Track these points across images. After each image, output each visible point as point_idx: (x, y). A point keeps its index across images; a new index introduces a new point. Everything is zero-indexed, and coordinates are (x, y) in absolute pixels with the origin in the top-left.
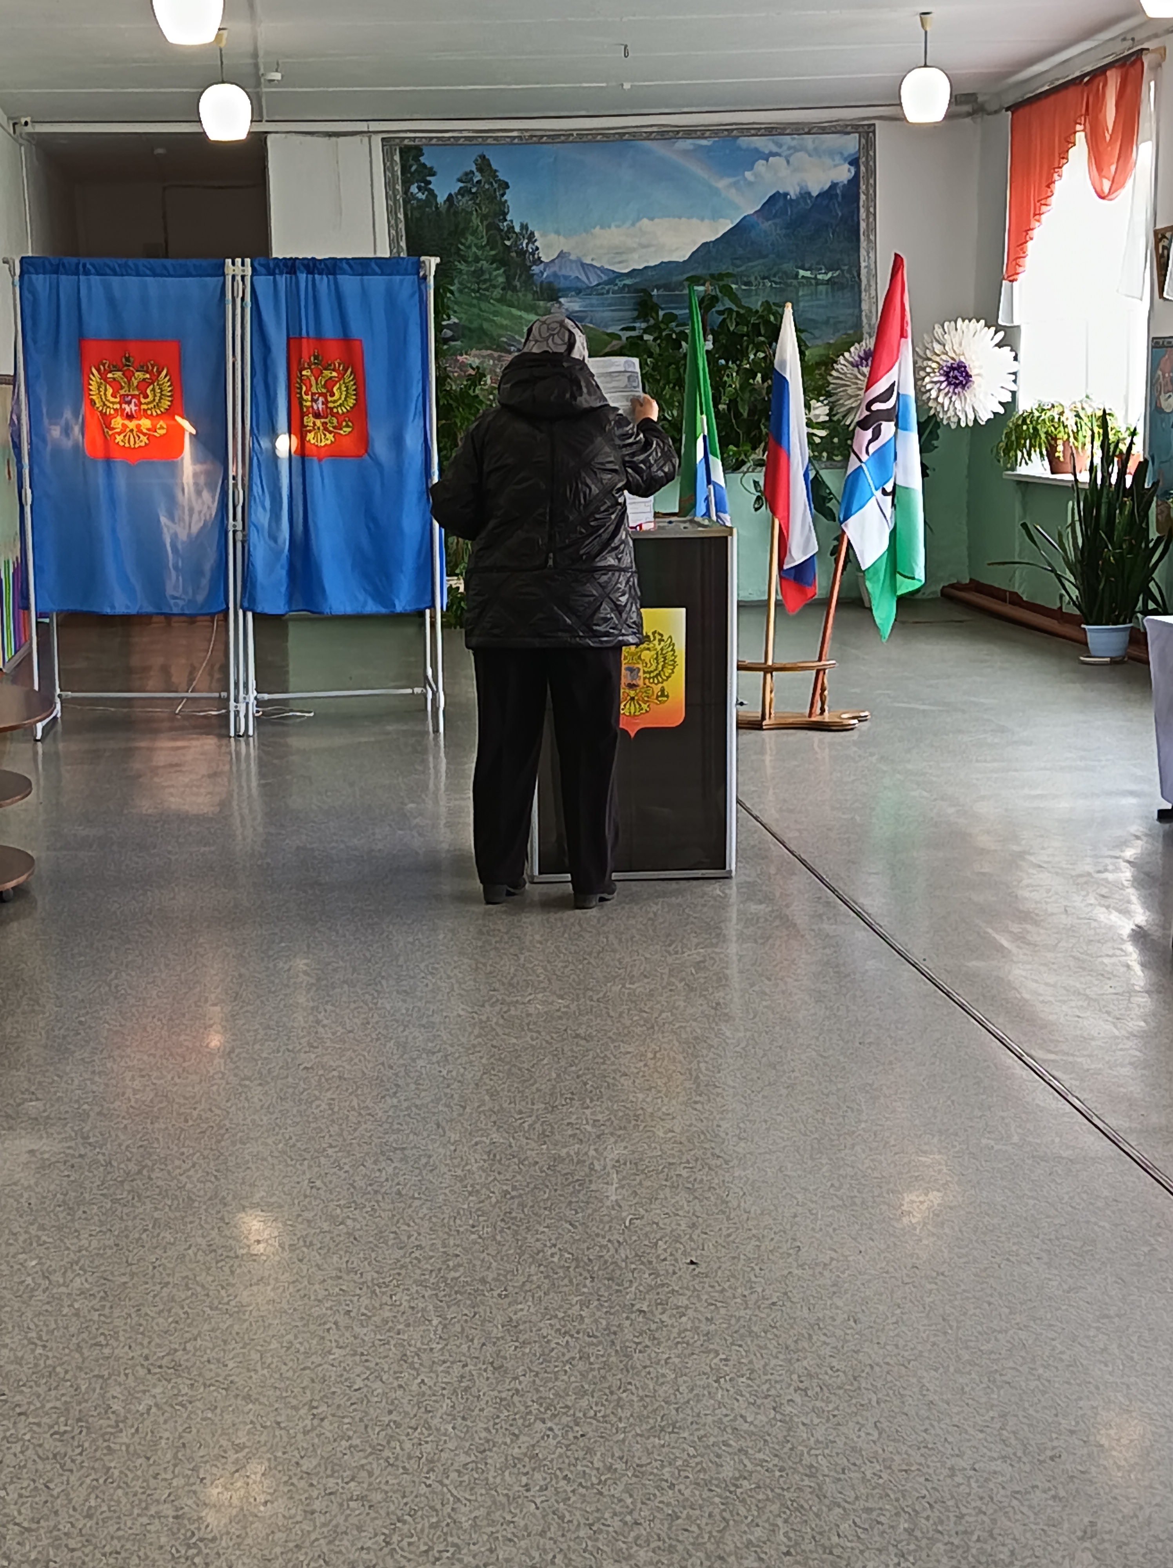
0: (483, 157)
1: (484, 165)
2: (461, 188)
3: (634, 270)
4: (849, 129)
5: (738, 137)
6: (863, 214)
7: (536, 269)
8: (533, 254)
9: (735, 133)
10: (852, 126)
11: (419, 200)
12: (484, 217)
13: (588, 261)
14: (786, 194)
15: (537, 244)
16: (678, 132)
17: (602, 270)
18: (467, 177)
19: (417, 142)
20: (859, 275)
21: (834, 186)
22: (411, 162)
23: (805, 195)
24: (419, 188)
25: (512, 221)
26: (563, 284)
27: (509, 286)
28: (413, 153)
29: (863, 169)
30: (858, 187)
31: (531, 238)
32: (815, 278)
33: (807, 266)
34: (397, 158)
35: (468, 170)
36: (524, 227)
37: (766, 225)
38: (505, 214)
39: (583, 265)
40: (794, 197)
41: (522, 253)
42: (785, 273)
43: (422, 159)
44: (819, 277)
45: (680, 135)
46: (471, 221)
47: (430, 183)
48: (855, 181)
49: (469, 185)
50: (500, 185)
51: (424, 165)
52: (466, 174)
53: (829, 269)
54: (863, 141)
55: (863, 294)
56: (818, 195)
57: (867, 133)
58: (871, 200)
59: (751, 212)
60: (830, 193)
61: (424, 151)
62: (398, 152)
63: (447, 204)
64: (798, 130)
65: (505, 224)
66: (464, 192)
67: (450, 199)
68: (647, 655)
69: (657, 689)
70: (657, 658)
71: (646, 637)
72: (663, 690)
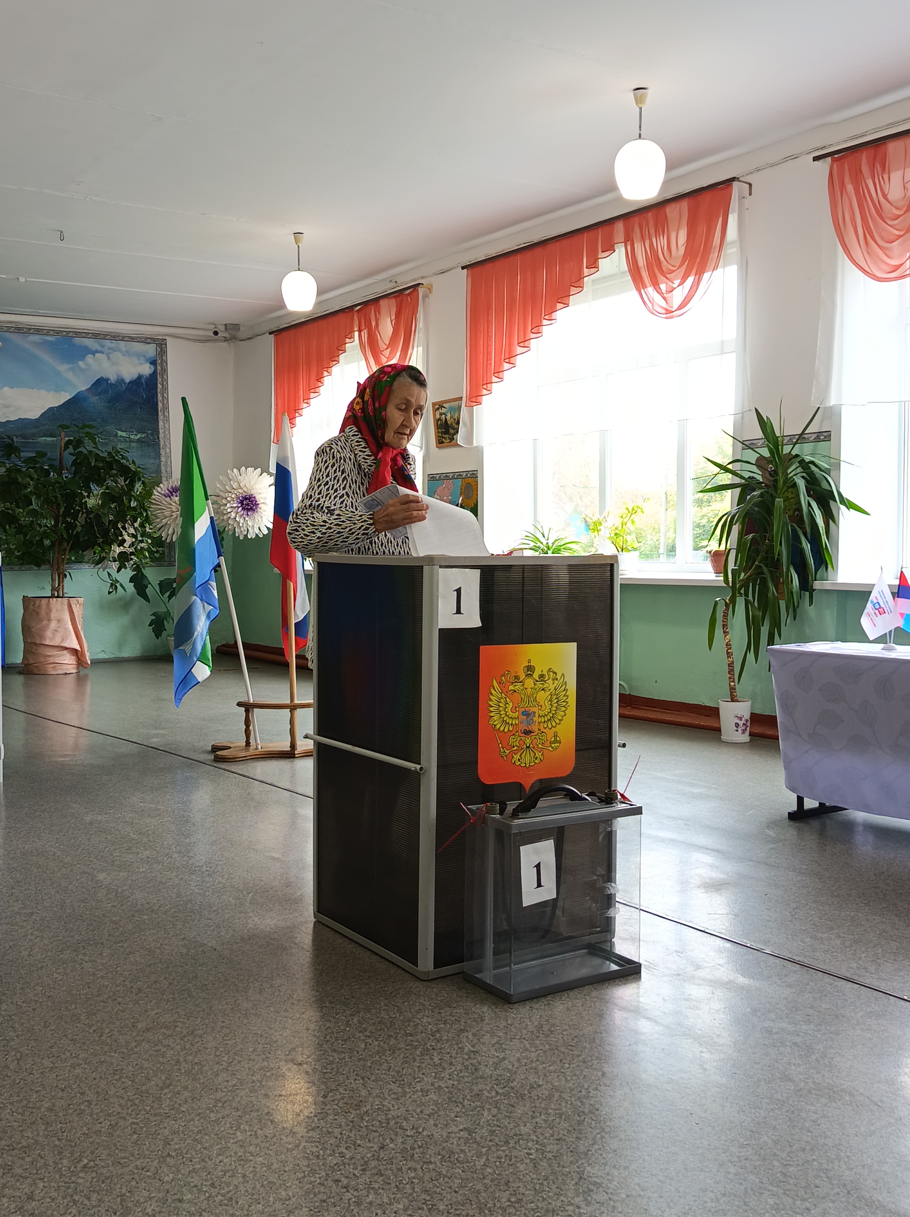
4: (149, 341)
5: (73, 337)
6: (160, 398)
9: (71, 334)
10: (152, 339)
14: (107, 380)
16: (30, 329)
20: (158, 437)
21: (140, 377)
23: (121, 381)
29: (159, 368)
30: (156, 379)
32: (129, 438)
33: (123, 429)
37: (94, 399)
40: (113, 382)
44: (131, 437)
45: (32, 331)
48: (153, 376)
53: (138, 432)
54: (159, 349)
55: (162, 450)
56: (130, 382)
57: (161, 345)
58: (165, 389)
59: (84, 389)
60: (138, 381)
64: (115, 337)
68: (542, 697)
69: (550, 734)
70: (551, 700)
71: (542, 676)
72: (556, 736)
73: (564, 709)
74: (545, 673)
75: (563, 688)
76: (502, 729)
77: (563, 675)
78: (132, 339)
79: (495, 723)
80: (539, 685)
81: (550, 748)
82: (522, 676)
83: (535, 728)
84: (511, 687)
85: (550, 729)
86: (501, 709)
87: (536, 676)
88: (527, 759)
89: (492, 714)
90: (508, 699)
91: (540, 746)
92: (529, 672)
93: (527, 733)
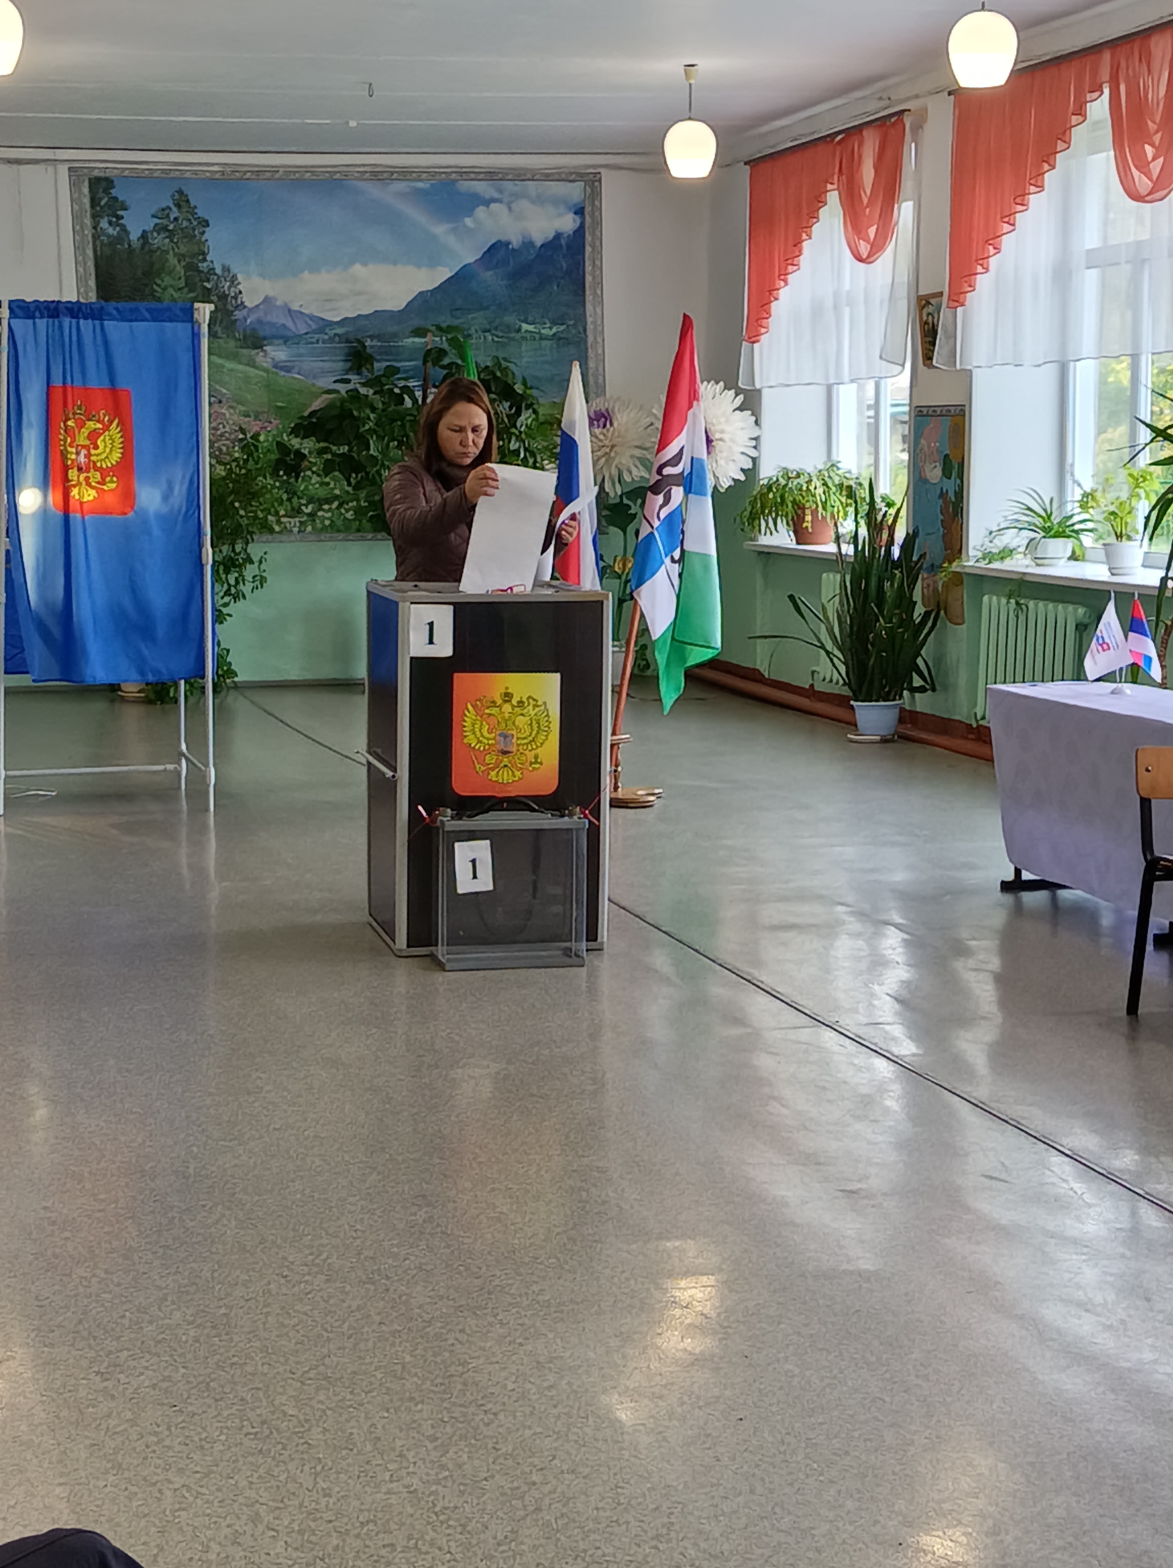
0: (180, 192)
1: (182, 200)
2: (156, 225)
3: (346, 318)
4: (573, 177)
5: (457, 180)
6: (588, 268)
7: (238, 314)
8: (235, 298)
9: (453, 176)
10: (578, 174)
11: (109, 236)
12: (181, 257)
13: (295, 307)
14: (508, 243)
15: (240, 287)
16: (392, 173)
17: (312, 317)
18: (163, 213)
19: (107, 175)
20: (585, 330)
21: (558, 236)
22: (101, 195)
23: (528, 244)
24: (110, 223)
25: (212, 262)
26: (267, 331)
28: (104, 184)
29: (588, 219)
30: (584, 237)
31: (234, 280)
32: (539, 333)
33: (530, 319)
34: (86, 190)
35: (164, 205)
36: (226, 269)
37: (488, 275)
38: (204, 254)
39: (289, 310)
40: (516, 247)
41: (224, 297)
42: (508, 327)
43: (114, 192)
44: (543, 331)
45: (395, 176)
46: (167, 260)
47: (122, 218)
48: (580, 232)
49: (165, 222)
50: (199, 223)
51: (115, 199)
52: (162, 210)
53: (554, 323)
54: (589, 190)
55: (590, 351)
56: (542, 246)
57: (593, 182)
58: (598, 251)
60: (554, 243)
61: (115, 183)
62: (86, 183)
63: (141, 241)
64: (520, 175)
65: (205, 264)
66: (160, 229)
67: (144, 236)
68: (521, 721)
69: (530, 756)
70: (531, 724)
71: (521, 703)
72: (536, 757)
73: (546, 733)
75: (545, 714)
76: (477, 747)
78: (547, 177)
79: (470, 742)
80: (518, 710)
81: (530, 769)
82: (499, 702)
83: (514, 749)
84: (487, 711)
85: (531, 751)
86: (475, 730)
87: (514, 702)
88: (505, 776)
89: (466, 734)
90: (483, 721)
91: (519, 766)
92: (507, 699)
93: (505, 753)
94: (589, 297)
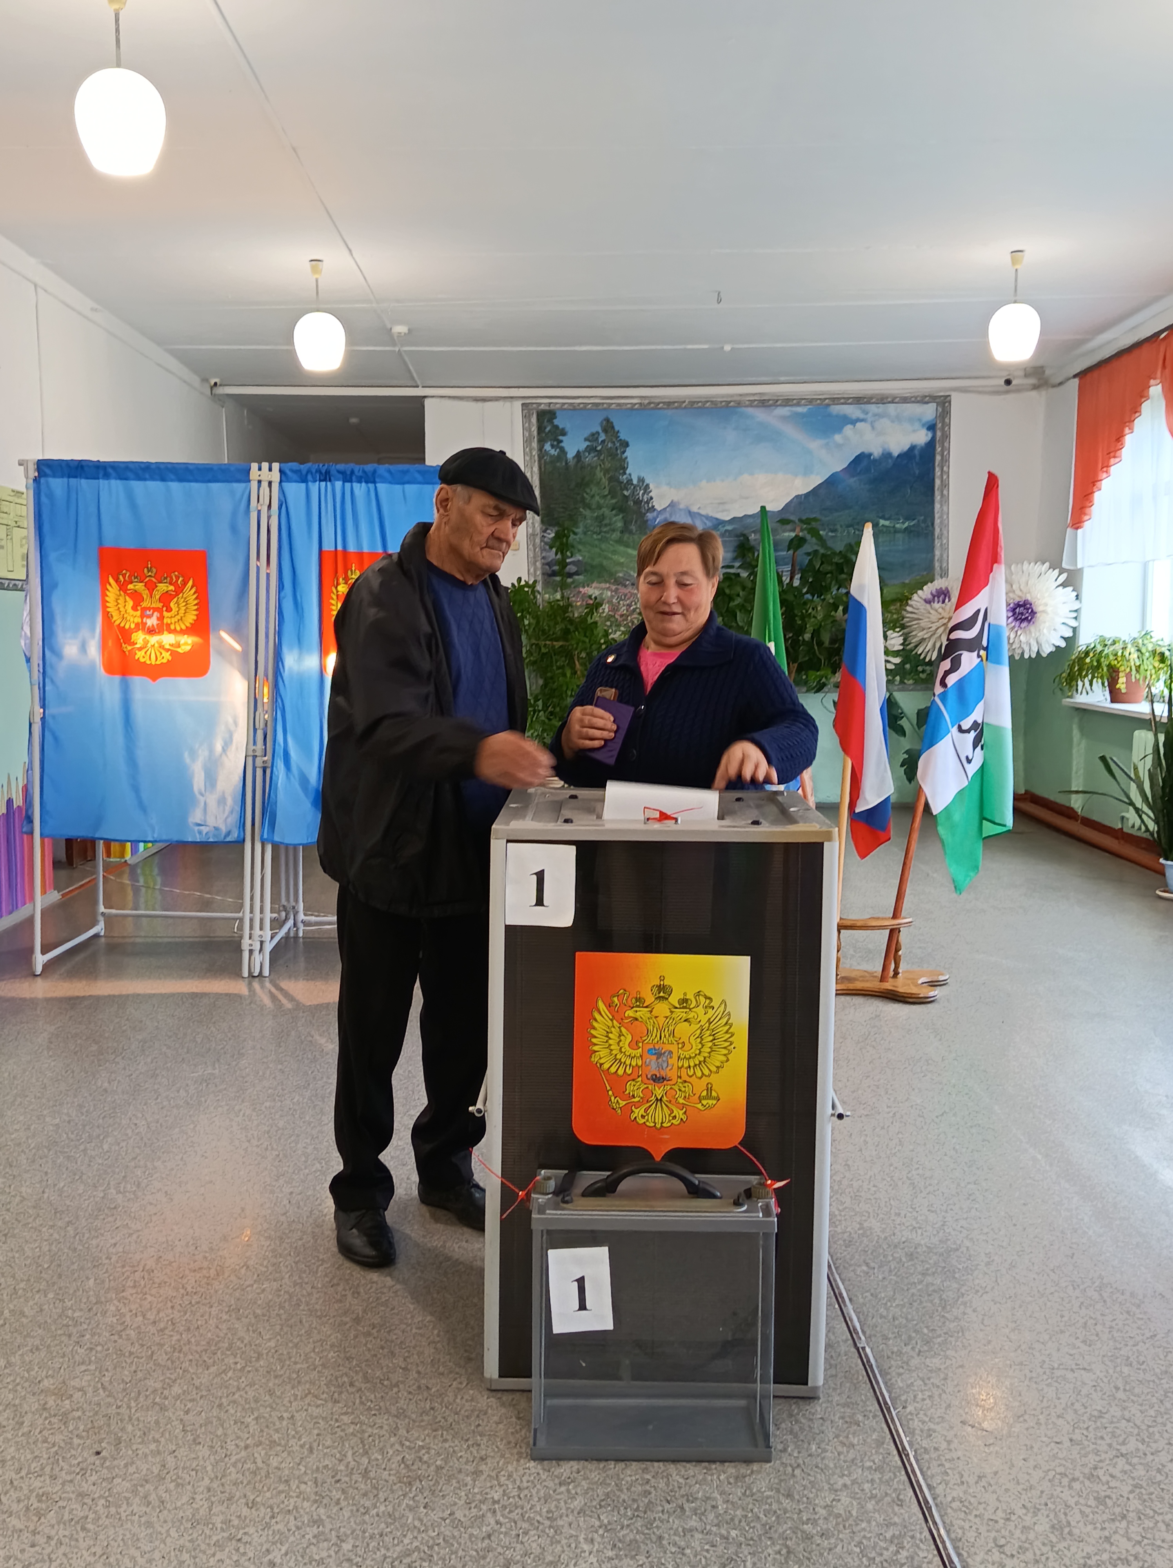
0: (607, 420)
1: (608, 427)
2: (588, 446)
3: (734, 518)
4: (927, 399)
5: (829, 405)
6: (938, 472)
7: (650, 516)
8: (648, 502)
9: (827, 401)
10: (930, 396)
11: (551, 456)
12: (606, 471)
14: (870, 455)
15: (651, 494)
16: (778, 400)
17: (708, 517)
18: (593, 437)
19: (552, 407)
20: (933, 524)
21: (912, 448)
22: (546, 423)
23: (887, 455)
24: (552, 446)
25: (630, 475)
27: (625, 530)
28: (548, 416)
29: (939, 434)
30: (934, 449)
31: (647, 489)
32: (894, 527)
33: (887, 516)
34: (534, 420)
35: (594, 431)
36: (641, 480)
37: (852, 481)
38: (624, 469)
39: (690, 512)
40: (877, 457)
41: (638, 502)
43: (556, 422)
44: (898, 526)
45: (780, 402)
46: (595, 474)
47: (561, 441)
48: (931, 445)
49: (595, 444)
50: (621, 444)
51: (557, 427)
52: (593, 435)
53: (907, 519)
54: (940, 409)
55: (936, 541)
56: (898, 456)
57: (943, 403)
58: (945, 460)
59: (839, 469)
60: (909, 454)
61: (557, 414)
62: (535, 416)
63: (575, 460)
64: (882, 400)
65: (625, 477)
66: (590, 449)
67: (578, 455)
68: (683, 1030)
69: (700, 1086)
70: (701, 1037)
71: (684, 1001)
72: (709, 1089)
73: (725, 1052)
74: (690, 996)
75: (724, 1020)
76: (613, 1070)
77: (724, 1002)
78: (905, 400)
79: (602, 1061)
80: (680, 1013)
81: (699, 1106)
82: (649, 999)
83: (672, 1074)
84: (630, 1013)
85: (700, 1078)
86: (611, 1042)
87: (674, 999)
88: (658, 1117)
89: (595, 1048)
90: (623, 1029)
91: (681, 1101)
92: (662, 994)
93: (658, 1079)
94: (938, 497)
